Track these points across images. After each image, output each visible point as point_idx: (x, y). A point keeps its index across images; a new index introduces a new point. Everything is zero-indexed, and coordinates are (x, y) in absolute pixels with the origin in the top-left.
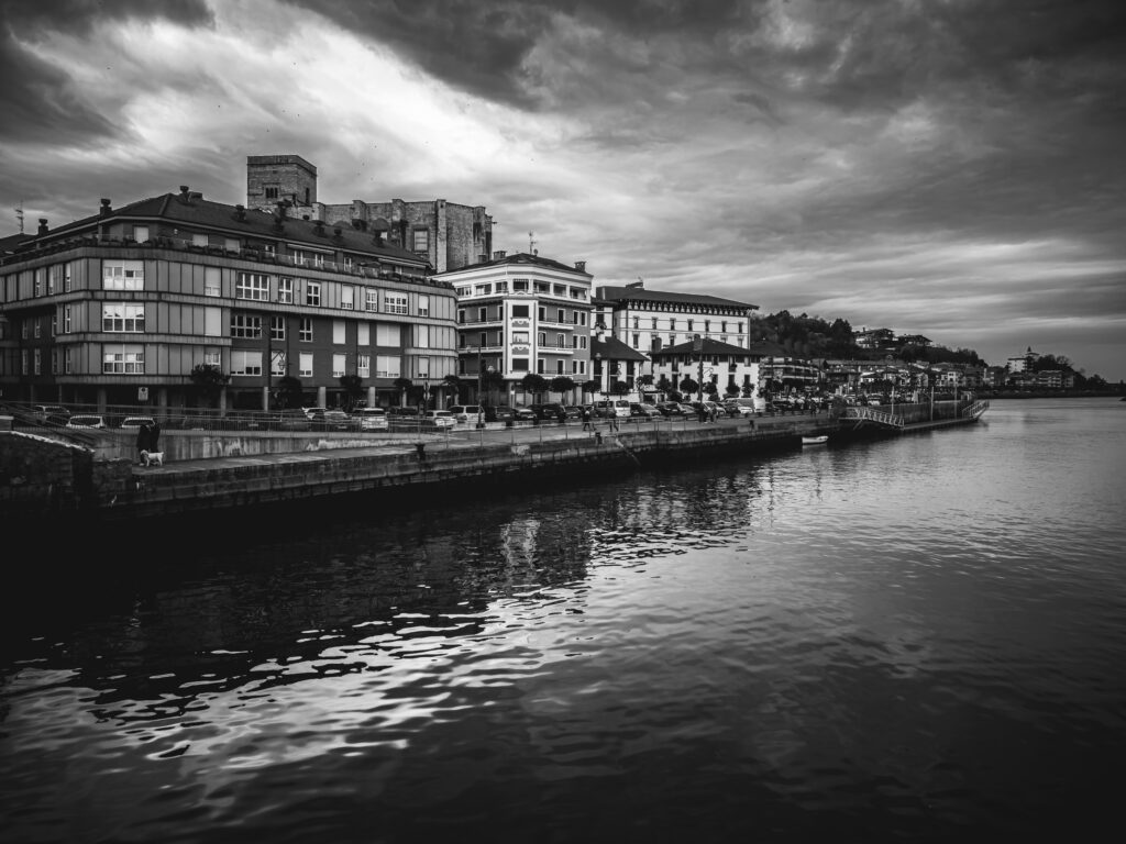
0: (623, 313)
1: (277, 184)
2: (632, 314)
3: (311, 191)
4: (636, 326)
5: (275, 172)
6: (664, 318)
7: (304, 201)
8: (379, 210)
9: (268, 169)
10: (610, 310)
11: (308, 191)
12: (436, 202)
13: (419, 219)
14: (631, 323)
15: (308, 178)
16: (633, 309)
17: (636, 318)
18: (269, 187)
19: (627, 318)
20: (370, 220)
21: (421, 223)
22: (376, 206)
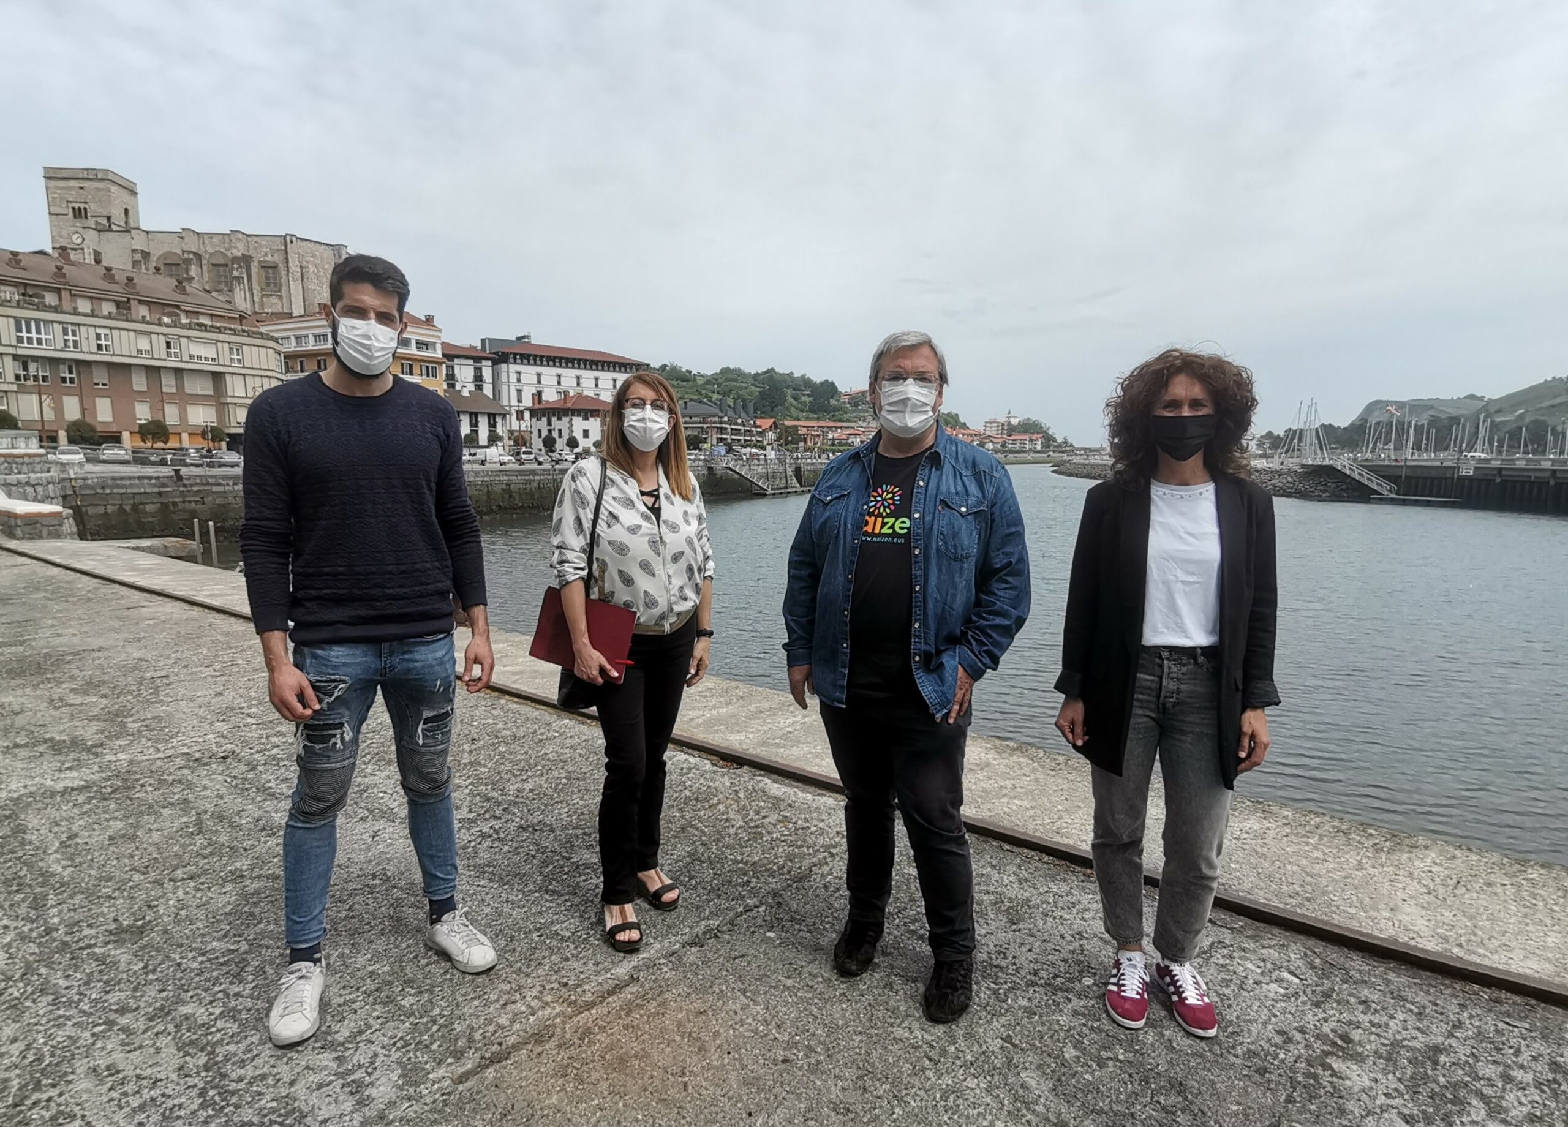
0: (504, 366)
1: (85, 203)
2: (513, 368)
3: (131, 213)
4: (519, 380)
5: (82, 188)
6: (549, 373)
7: (122, 224)
8: (215, 240)
9: (72, 183)
10: (489, 363)
11: (126, 211)
12: (285, 237)
13: (266, 254)
14: (513, 378)
15: (125, 196)
16: (515, 363)
17: (519, 373)
18: (77, 206)
19: (508, 372)
20: (206, 251)
21: (269, 258)
22: (211, 236)
